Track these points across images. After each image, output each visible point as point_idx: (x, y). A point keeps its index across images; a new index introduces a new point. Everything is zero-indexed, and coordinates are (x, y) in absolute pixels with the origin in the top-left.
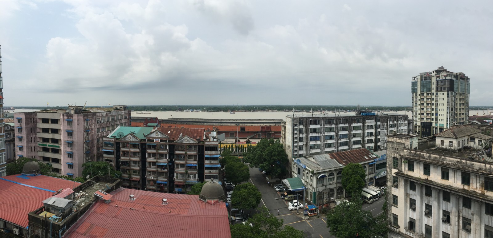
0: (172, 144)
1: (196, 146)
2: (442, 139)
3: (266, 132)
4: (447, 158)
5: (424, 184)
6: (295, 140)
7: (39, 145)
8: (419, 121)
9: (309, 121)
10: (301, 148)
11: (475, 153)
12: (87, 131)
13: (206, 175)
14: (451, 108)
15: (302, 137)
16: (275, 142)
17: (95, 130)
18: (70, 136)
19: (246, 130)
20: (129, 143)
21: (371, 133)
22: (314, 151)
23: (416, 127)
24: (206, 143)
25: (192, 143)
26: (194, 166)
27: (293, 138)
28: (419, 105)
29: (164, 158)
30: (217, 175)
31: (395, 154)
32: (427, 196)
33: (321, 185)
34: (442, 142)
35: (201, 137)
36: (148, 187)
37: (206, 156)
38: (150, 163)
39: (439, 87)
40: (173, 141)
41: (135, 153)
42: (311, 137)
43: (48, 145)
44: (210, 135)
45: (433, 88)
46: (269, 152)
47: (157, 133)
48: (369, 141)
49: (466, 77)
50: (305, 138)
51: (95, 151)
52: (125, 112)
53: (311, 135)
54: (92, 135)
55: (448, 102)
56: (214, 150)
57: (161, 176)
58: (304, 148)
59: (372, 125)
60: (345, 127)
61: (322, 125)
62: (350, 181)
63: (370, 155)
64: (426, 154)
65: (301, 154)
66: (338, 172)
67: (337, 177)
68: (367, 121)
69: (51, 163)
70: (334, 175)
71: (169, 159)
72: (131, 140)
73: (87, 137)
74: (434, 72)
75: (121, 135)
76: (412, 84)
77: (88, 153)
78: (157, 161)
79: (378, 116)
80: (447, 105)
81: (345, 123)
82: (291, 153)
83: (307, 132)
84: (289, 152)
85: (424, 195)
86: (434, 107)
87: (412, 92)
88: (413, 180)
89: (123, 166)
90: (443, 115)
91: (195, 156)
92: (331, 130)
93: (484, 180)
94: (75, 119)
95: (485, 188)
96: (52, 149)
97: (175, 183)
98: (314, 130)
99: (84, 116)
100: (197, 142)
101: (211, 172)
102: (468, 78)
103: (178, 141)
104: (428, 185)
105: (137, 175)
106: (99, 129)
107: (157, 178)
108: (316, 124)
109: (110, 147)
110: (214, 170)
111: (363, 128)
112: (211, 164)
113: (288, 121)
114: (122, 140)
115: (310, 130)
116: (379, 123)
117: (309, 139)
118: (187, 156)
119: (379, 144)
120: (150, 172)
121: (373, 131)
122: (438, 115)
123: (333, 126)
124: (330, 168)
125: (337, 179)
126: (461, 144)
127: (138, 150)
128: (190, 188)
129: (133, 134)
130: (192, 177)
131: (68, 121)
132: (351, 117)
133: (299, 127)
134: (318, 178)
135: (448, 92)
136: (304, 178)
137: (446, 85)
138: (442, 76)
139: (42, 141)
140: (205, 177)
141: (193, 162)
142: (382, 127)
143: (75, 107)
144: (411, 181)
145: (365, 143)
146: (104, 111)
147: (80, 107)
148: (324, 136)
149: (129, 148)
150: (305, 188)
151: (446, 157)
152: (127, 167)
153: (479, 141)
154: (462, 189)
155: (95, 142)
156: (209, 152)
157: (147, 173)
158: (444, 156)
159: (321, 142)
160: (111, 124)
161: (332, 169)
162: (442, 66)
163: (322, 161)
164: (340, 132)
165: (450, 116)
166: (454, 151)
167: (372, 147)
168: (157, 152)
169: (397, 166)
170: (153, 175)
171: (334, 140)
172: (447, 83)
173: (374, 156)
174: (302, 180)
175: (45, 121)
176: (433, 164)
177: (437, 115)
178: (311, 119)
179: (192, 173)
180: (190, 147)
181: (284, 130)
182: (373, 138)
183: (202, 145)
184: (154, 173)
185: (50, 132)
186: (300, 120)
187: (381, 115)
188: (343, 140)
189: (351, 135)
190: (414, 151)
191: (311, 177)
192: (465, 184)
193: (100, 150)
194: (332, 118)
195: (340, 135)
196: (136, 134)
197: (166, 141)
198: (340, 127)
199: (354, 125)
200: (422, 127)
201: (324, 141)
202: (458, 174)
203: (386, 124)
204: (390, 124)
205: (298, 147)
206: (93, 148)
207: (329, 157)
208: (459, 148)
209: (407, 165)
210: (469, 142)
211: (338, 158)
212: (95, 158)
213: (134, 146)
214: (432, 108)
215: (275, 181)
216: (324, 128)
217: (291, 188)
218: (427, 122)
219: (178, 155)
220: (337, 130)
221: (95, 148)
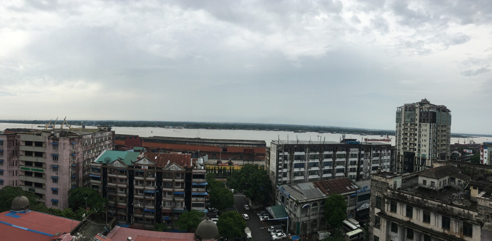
0: (159, 171)
1: (184, 173)
2: (425, 179)
3: (248, 154)
4: (429, 202)
5: (406, 226)
6: (280, 167)
7: (22, 168)
8: (402, 150)
9: (294, 148)
10: (285, 175)
11: (455, 194)
12: (73, 155)
13: (192, 202)
14: (433, 139)
15: (287, 164)
16: (259, 168)
17: (81, 153)
18: (55, 160)
19: (228, 151)
20: (116, 169)
21: (354, 162)
22: (297, 178)
23: (399, 156)
24: (194, 171)
25: (180, 171)
26: (181, 194)
27: (278, 165)
28: (403, 134)
29: (152, 185)
30: (204, 203)
31: (379, 193)
32: (409, 238)
33: (304, 215)
34: (425, 182)
35: (188, 163)
36: (134, 215)
37: (193, 184)
38: (137, 190)
39: (422, 119)
40: (161, 168)
41: (122, 180)
42: (295, 164)
43: (31, 169)
44: (197, 162)
45: (416, 119)
46: (253, 178)
47: (145, 160)
48: (352, 170)
49: (447, 109)
50: (289, 165)
51: (81, 175)
52: (109, 134)
53: (295, 162)
54: (78, 159)
55: (430, 134)
56: (201, 178)
57: (148, 204)
58: (288, 174)
59: (355, 154)
60: (329, 154)
61: (307, 152)
62: (333, 213)
63: (352, 185)
64: (409, 195)
65: (285, 181)
66: (321, 202)
67: (321, 208)
68: (351, 149)
69: (34, 188)
70: (317, 205)
71: (157, 187)
72: (119, 166)
73: (73, 160)
74: (418, 104)
75: (108, 161)
76: (397, 114)
77: (74, 178)
78: (144, 189)
79: (362, 145)
80: (430, 136)
81: (329, 151)
82: (275, 180)
83: (292, 159)
84: (273, 178)
85: (406, 238)
86: (417, 137)
87: (396, 121)
88: (396, 222)
89: (110, 192)
90: (425, 146)
91: (182, 183)
92: (314, 157)
93: (462, 225)
94: (61, 143)
95: (463, 233)
96: (35, 172)
97: (163, 212)
98: (299, 157)
99: (71, 140)
100: (185, 170)
101: (198, 200)
102: (449, 111)
103: (166, 169)
104: (410, 228)
105: (123, 203)
106: (84, 152)
107: (144, 205)
108: (301, 151)
109: (96, 172)
110: (201, 198)
111: (346, 156)
112: (198, 191)
113: (273, 147)
114: (110, 165)
115: (294, 157)
116: (362, 152)
117: (293, 166)
118: (175, 183)
119: (361, 173)
120: (137, 199)
121: (356, 159)
122: (421, 146)
123: (318, 153)
124: (314, 197)
125: (320, 210)
126: (442, 184)
127: (125, 177)
128: (177, 216)
129: (120, 160)
130: (179, 205)
131: (53, 145)
132: (335, 144)
133: (284, 154)
134: (302, 208)
135: (431, 124)
136: (287, 206)
137: (429, 117)
138: (425, 108)
139: (24, 164)
140: (191, 204)
141: (179, 190)
142: (365, 156)
143: (61, 130)
144: (393, 223)
145: (348, 171)
146: (89, 133)
147: (65, 130)
148: (308, 163)
149: (116, 174)
150: (289, 217)
151: (428, 200)
152: (113, 194)
153: (458, 181)
154: (442, 233)
155: (81, 165)
156: (197, 180)
157: (134, 201)
158: (425, 199)
159: (305, 169)
160: (96, 146)
161: (316, 199)
162: (425, 99)
163: (306, 190)
164: (324, 159)
165: (432, 147)
166: (435, 191)
167: (354, 176)
168: (145, 179)
169: (380, 206)
170: (140, 203)
171: (318, 167)
172: (429, 115)
173: (357, 187)
174: (286, 208)
175: (28, 143)
176: (415, 206)
177: (419, 145)
178: (296, 146)
179: (179, 201)
180: (177, 174)
181: (268, 155)
182: (356, 167)
183: (190, 172)
184: (141, 200)
185: (34, 155)
186: (285, 147)
187: (365, 144)
188: (327, 168)
189: (335, 163)
190: (397, 191)
191: (296, 207)
192: (446, 229)
193: (85, 173)
194: (317, 146)
195: (324, 162)
196: (123, 160)
197: (153, 168)
198: (325, 155)
199: (338, 153)
200: (405, 157)
201: (308, 168)
202: (439, 217)
203: (369, 153)
204: (373, 154)
205: (282, 174)
206: (79, 172)
207: (313, 186)
208: (440, 188)
209: (390, 205)
210: (450, 182)
211: (322, 187)
212: (81, 182)
213: (122, 172)
214: (415, 138)
215: (257, 207)
216: (308, 155)
217: (274, 217)
218: (410, 152)
219: (165, 183)
220: (321, 157)
221: (81, 171)
